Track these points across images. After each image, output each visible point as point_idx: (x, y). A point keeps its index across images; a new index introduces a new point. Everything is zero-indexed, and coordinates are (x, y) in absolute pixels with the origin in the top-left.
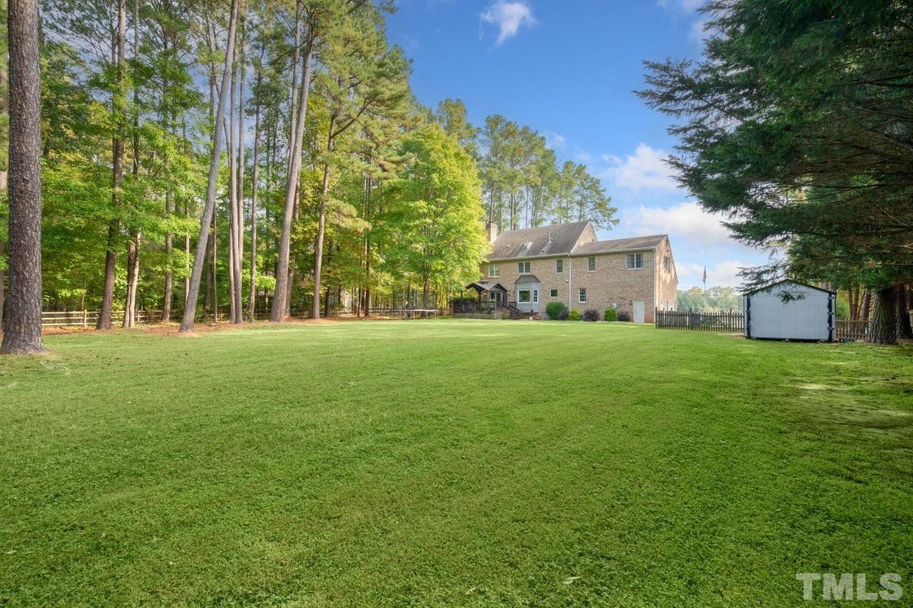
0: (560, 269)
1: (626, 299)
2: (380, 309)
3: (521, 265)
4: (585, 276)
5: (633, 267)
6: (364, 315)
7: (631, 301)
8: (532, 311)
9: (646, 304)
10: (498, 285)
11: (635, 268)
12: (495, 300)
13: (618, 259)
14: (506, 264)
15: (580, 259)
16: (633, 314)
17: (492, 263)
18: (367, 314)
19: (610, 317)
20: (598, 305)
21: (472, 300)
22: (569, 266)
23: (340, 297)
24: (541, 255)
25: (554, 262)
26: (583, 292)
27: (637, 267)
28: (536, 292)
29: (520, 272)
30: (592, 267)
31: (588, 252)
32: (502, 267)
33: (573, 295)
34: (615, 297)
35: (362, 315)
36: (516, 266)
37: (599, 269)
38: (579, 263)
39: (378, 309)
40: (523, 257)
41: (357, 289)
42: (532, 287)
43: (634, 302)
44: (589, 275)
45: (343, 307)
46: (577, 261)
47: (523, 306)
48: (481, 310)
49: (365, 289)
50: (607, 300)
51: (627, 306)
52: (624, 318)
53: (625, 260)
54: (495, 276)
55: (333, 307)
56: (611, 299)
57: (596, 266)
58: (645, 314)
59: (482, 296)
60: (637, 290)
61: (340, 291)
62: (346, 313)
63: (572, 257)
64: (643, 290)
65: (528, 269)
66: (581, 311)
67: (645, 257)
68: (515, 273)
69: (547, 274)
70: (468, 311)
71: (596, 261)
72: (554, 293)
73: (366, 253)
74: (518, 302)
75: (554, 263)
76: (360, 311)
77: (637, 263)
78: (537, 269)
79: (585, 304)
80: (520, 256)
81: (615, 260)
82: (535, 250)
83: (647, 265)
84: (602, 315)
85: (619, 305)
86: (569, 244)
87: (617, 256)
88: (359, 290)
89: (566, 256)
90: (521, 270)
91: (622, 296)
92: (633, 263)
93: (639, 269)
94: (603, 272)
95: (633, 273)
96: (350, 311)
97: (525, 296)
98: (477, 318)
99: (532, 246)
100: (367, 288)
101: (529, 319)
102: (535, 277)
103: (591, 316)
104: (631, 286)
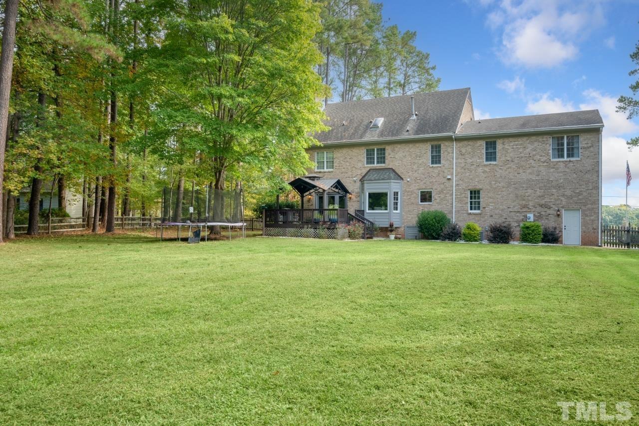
0: (436, 159)
1: (550, 208)
2: (133, 219)
3: (370, 154)
4: (480, 170)
5: (562, 156)
6: (104, 231)
7: (558, 211)
8: (391, 225)
9: (584, 215)
10: (339, 182)
11: (565, 159)
12: (337, 206)
13: (536, 144)
14: (345, 151)
15: (471, 143)
16: (561, 231)
17: (327, 147)
18: (109, 229)
19: (528, 236)
20: (502, 216)
21: (291, 207)
22: (451, 154)
23: (61, 199)
24: (405, 136)
25: (427, 148)
26: (475, 194)
27: (568, 156)
28: (396, 194)
29: (368, 163)
30: (491, 156)
31: (483, 132)
32: (338, 155)
33: (460, 201)
34: (531, 204)
35: (100, 231)
36: (362, 153)
37: (503, 159)
38: (469, 149)
39: (129, 219)
40: (376, 139)
41: (93, 186)
42: (391, 187)
43: (563, 212)
44: (487, 169)
45: (66, 215)
46: (467, 148)
47: (377, 217)
48: (315, 224)
49: (107, 185)
50: (516, 209)
51: (552, 218)
52: (551, 238)
53: (549, 145)
54: (325, 170)
55: (45, 216)
56: (525, 206)
57: (498, 155)
58: (583, 232)
59: (305, 199)
60: (568, 193)
61: (61, 188)
62: (72, 226)
63: (459, 139)
64: (580, 194)
65: (382, 160)
66: (481, 225)
67: (583, 141)
68: (360, 165)
69: (415, 167)
70: (287, 224)
71: (499, 146)
72: (426, 197)
73: (109, 122)
74: (367, 211)
75: (426, 151)
76: (98, 223)
77: (568, 150)
78: (396, 158)
79: (480, 214)
80: (368, 138)
81: (530, 146)
82: (394, 127)
83: (587, 153)
84: (517, 232)
85: (539, 217)
86: (451, 120)
87: (534, 138)
88: (97, 188)
89: (449, 139)
90: (370, 160)
91: (543, 202)
92: (562, 150)
93: (572, 159)
94: (511, 165)
95: (562, 165)
96: (80, 221)
97: (377, 200)
98: (307, 237)
99: (385, 122)
100: (112, 183)
101: (388, 237)
102: (394, 171)
103: (500, 235)
104: (559, 187)
